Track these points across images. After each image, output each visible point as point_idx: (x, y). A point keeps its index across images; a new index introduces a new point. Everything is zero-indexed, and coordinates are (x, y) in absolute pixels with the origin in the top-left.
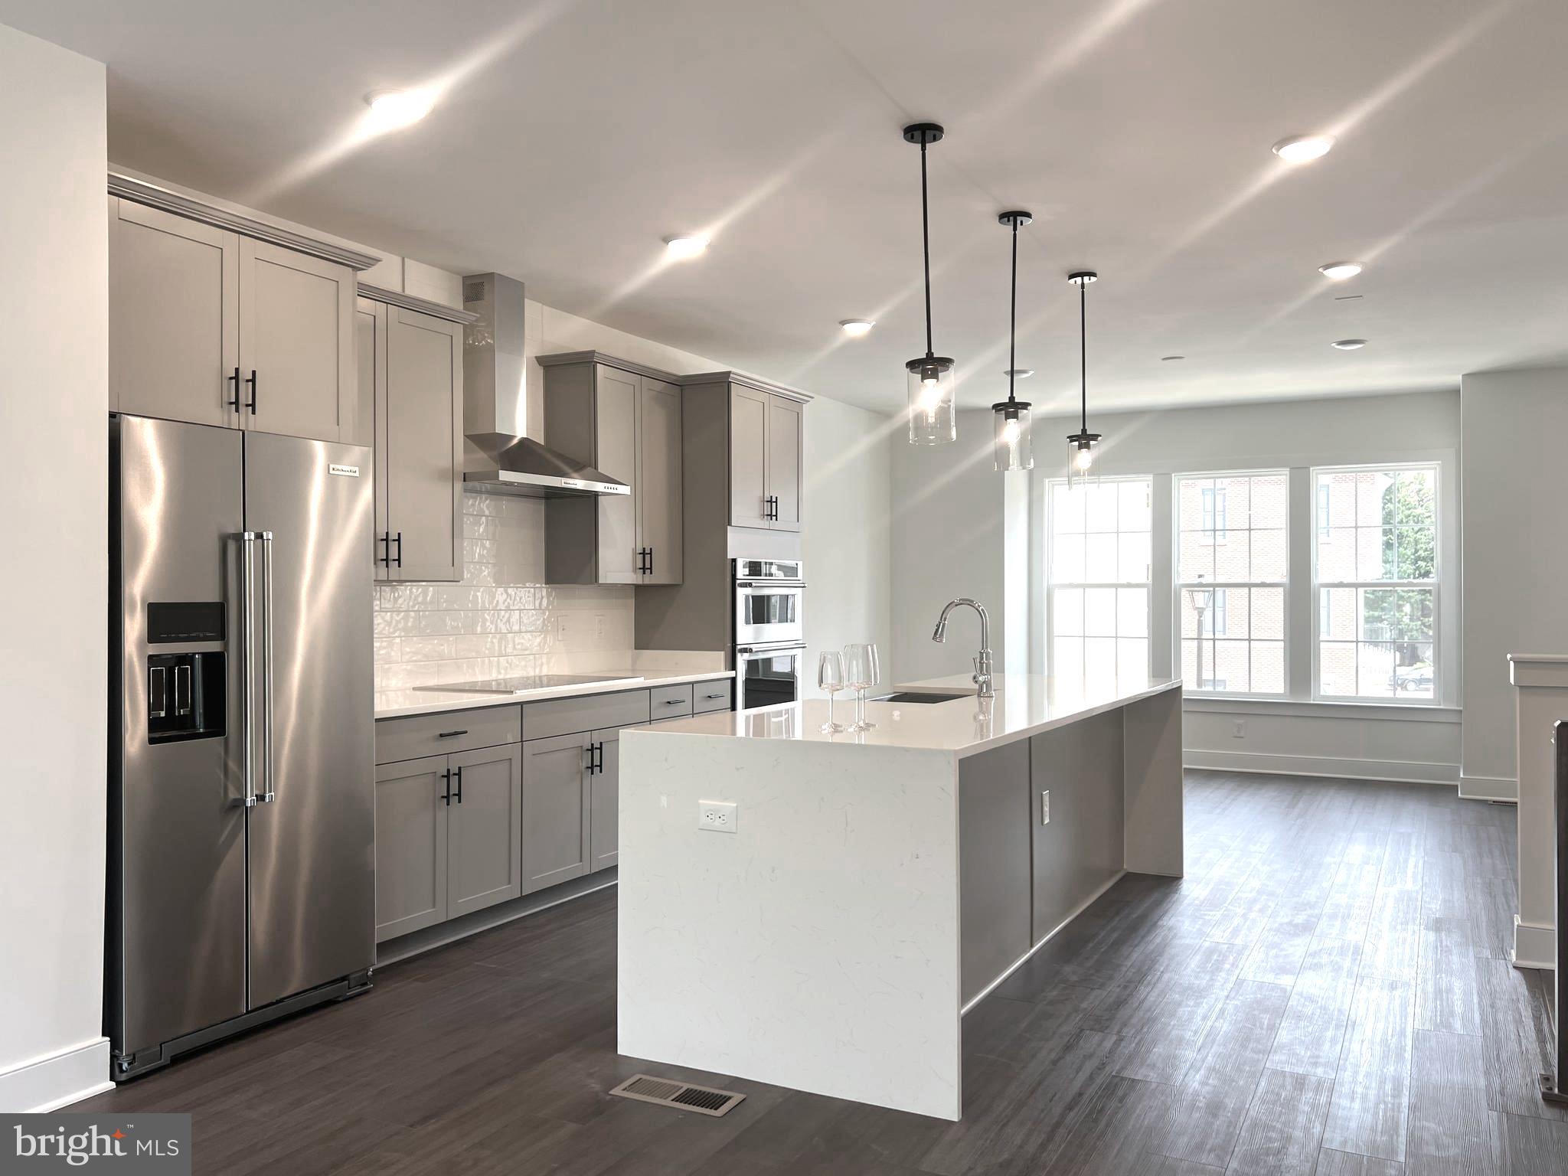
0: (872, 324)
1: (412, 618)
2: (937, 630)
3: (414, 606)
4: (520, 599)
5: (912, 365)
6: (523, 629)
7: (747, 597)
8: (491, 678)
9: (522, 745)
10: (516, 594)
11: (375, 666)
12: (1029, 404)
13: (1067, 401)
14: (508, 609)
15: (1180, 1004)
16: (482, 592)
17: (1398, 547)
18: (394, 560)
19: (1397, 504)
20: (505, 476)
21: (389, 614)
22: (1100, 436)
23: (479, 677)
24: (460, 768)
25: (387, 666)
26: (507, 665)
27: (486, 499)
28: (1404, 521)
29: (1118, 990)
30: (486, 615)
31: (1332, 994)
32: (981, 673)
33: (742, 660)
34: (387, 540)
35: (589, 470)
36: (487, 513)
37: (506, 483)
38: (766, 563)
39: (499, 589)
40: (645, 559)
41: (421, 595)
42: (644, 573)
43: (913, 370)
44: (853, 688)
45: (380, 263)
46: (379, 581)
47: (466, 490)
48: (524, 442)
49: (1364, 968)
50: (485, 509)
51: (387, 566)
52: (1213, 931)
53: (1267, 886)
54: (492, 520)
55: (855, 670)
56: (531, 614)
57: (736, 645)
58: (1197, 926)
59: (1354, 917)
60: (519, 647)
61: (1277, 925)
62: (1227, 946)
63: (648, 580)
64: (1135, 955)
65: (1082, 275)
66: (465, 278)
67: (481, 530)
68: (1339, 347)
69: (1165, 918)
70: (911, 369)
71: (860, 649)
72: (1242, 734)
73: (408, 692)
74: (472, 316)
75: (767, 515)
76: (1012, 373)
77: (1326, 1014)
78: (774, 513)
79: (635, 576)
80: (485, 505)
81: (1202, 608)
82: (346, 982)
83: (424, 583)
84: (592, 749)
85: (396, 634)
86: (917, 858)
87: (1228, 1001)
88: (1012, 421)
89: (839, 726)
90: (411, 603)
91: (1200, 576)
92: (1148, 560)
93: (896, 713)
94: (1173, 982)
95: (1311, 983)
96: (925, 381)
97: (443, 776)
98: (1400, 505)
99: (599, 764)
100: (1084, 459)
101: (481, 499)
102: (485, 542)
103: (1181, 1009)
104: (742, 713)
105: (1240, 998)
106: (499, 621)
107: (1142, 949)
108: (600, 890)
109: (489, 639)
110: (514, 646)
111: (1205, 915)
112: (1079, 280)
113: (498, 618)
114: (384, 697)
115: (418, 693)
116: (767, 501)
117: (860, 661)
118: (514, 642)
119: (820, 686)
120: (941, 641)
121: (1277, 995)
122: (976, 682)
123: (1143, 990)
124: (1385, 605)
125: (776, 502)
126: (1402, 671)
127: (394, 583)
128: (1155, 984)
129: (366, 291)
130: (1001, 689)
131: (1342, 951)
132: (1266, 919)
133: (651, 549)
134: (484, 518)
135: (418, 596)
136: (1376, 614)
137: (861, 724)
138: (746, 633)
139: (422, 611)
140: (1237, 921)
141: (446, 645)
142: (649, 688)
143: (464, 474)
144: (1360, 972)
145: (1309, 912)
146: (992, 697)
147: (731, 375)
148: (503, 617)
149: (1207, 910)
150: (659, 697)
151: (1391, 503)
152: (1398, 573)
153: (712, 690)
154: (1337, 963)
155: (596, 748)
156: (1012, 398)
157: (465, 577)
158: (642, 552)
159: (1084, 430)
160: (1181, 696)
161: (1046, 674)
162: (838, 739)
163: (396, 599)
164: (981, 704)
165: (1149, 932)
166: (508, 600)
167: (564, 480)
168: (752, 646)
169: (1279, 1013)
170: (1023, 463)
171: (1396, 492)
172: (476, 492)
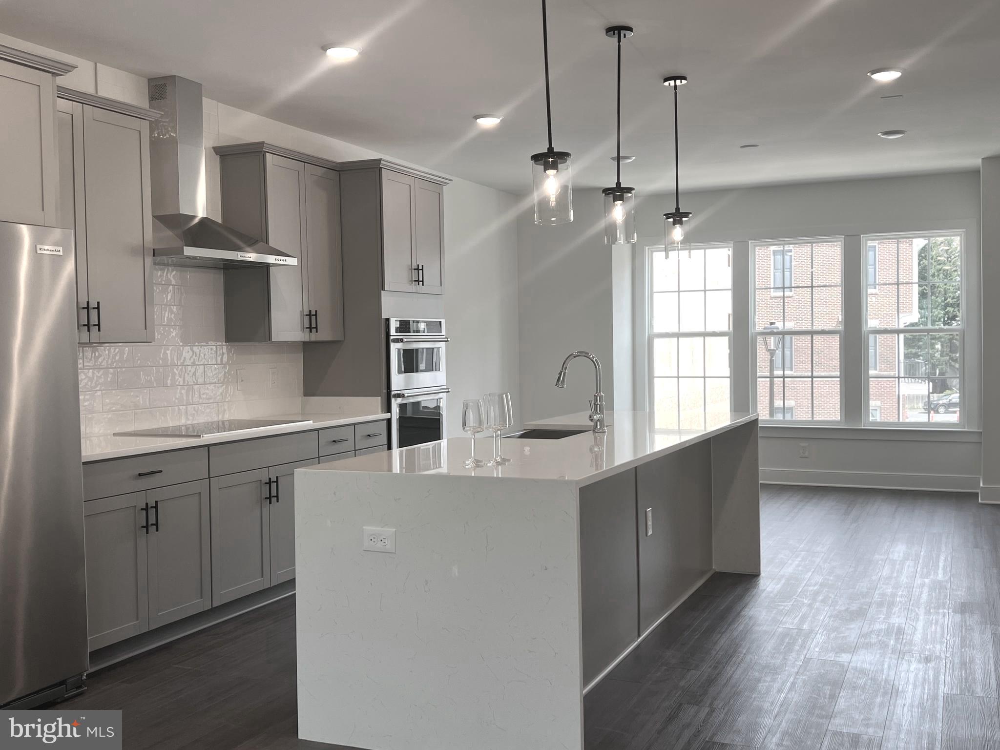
0: (501, 119)
1: (111, 374)
2: (559, 378)
3: (112, 363)
4: (205, 355)
5: (536, 158)
6: (207, 381)
7: (399, 350)
8: (181, 424)
9: (210, 480)
10: (200, 351)
11: (81, 416)
12: (632, 189)
13: (664, 182)
14: (194, 364)
15: (759, 681)
16: (171, 350)
17: (931, 296)
18: (95, 325)
19: (930, 260)
20: (189, 251)
21: (91, 371)
22: (691, 213)
23: (171, 423)
24: (156, 502)
25: (90, 416)
26: (194, 412)
27: (173, 271)
28: (936, 274)
29: (709, 670)
30: (175, 370)
31: (880, 667)
32: (596, 413)
33: (395, 404)
34: (88, 308)
35: (261, 244)
36: (173, 282)
37: (189, 258)
38: (414, 321)
39: (187, 348)
40: (311, 320)
41: (118, 354)
42: (311, 332)
43: (537, 163)
44: (491, 430)
45: (76, 69)
46: (81, 343)
47: (155, 264)
48: (204, 221)
49: (905, 646)
50: (172, 279)
51: (89, 331)
52: (785, 619)
53: (828, 580)
54: (178, 289)
55: (492, 415)
56: (213, 369)
57: (391, 391)
58: (773, 615)
59: (897, 604)
60: (205, 396)
61: (835, 612)
62: (796, 631)
63: (314, 337)
64: (722, 641)
65: (675, 78)
66: (150, 80)
67: (169, 297)
68: (883, 137)
69: (747, 609)
70: (535, 162)
71: (497, 398)
72: (806, 454)
73: (109, 437)
74: (156, 114)
75: (415, 281)
76: (618, 159)
77: (875, 684)
78: (421, 279)
79: (303, 334)
80: (172, 276)
81: (773, 350)
82: (65, 686)
83: (120, 344)
84: (270, 483)
85: (98, 389)
86: (546, 569)
87: (797, 677)
88: (619, 203)
89: (481, 462)
90: (110, 362)
91: (772, 324)
92: (730, 310)
93: (527, 449)
94: (753, 662)
95: (864, 659)
96: (546, 172)
97: (142, 509)
98: (933, 261)
99: (276, 495)
100: (678, 233)
101: (168, 270)
102: (172, 307)
103: (761, 684)
104: (396, 451)
105: (808, 673)
106: (186, 374)
107: (728, 635)
108: (279, 600)
109: (178, 391)
110: (200, 396)
111: (779, 605)
112: (672, 83)
113: (186, 372)
114: (88, 442)
115: (118, 438)
116: (415, 269)
117: (497, 406)
118: (200, 392)
119: (464, 429)
120: (563, 387)
121: (837, 670)
122: (592, 420)
123: (729, 670)
124: (921, 343)
125: (422, 269)
126: (935, 397)
127: (94, 345)
128: (739, 664)
129: (64, 93)
130: (611, 426)
131: (888, 632)
132: (827, 608)
133: (316, 311)
134: (171, 286)
135: (116, 354)
136: (914, 351)
137: (498, 459)
138: (398, 381)
139: (119, 368)
140: (804, 610)
141: (141, 397)
142: (317, 430)
143: (154, 250)
144: (902, 649)
145: (862, 601)
146: (605, 432)
147: (382, 162)
148: (190, 371)
149: (779, 602)
150: (325, 437)
151: (926, 260)
152: (931, 317)
153: (370, 429)
154: (884, 642)
155: (273, 482)
156: (618, 184)
157: (156, 338)
158: (308, 313)
159: (678, 209)
160: (758, 425)
161: (648, 410)
162: (480, 473)
163: (97, 358)
164: (595, 438)
165: (734, 621)
166: (194, 357)
167: (240, 254)
168: (404, 392)
169: (837, 684)
170: (628, 238)
171: (930, 250)
172: (164, 264)
